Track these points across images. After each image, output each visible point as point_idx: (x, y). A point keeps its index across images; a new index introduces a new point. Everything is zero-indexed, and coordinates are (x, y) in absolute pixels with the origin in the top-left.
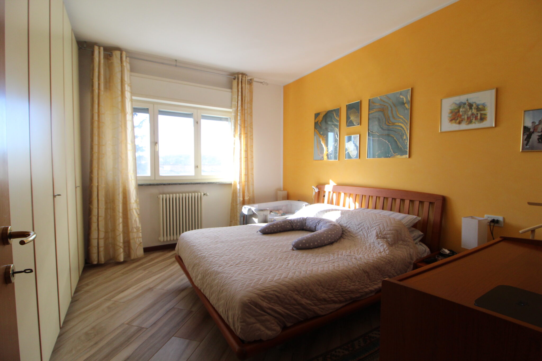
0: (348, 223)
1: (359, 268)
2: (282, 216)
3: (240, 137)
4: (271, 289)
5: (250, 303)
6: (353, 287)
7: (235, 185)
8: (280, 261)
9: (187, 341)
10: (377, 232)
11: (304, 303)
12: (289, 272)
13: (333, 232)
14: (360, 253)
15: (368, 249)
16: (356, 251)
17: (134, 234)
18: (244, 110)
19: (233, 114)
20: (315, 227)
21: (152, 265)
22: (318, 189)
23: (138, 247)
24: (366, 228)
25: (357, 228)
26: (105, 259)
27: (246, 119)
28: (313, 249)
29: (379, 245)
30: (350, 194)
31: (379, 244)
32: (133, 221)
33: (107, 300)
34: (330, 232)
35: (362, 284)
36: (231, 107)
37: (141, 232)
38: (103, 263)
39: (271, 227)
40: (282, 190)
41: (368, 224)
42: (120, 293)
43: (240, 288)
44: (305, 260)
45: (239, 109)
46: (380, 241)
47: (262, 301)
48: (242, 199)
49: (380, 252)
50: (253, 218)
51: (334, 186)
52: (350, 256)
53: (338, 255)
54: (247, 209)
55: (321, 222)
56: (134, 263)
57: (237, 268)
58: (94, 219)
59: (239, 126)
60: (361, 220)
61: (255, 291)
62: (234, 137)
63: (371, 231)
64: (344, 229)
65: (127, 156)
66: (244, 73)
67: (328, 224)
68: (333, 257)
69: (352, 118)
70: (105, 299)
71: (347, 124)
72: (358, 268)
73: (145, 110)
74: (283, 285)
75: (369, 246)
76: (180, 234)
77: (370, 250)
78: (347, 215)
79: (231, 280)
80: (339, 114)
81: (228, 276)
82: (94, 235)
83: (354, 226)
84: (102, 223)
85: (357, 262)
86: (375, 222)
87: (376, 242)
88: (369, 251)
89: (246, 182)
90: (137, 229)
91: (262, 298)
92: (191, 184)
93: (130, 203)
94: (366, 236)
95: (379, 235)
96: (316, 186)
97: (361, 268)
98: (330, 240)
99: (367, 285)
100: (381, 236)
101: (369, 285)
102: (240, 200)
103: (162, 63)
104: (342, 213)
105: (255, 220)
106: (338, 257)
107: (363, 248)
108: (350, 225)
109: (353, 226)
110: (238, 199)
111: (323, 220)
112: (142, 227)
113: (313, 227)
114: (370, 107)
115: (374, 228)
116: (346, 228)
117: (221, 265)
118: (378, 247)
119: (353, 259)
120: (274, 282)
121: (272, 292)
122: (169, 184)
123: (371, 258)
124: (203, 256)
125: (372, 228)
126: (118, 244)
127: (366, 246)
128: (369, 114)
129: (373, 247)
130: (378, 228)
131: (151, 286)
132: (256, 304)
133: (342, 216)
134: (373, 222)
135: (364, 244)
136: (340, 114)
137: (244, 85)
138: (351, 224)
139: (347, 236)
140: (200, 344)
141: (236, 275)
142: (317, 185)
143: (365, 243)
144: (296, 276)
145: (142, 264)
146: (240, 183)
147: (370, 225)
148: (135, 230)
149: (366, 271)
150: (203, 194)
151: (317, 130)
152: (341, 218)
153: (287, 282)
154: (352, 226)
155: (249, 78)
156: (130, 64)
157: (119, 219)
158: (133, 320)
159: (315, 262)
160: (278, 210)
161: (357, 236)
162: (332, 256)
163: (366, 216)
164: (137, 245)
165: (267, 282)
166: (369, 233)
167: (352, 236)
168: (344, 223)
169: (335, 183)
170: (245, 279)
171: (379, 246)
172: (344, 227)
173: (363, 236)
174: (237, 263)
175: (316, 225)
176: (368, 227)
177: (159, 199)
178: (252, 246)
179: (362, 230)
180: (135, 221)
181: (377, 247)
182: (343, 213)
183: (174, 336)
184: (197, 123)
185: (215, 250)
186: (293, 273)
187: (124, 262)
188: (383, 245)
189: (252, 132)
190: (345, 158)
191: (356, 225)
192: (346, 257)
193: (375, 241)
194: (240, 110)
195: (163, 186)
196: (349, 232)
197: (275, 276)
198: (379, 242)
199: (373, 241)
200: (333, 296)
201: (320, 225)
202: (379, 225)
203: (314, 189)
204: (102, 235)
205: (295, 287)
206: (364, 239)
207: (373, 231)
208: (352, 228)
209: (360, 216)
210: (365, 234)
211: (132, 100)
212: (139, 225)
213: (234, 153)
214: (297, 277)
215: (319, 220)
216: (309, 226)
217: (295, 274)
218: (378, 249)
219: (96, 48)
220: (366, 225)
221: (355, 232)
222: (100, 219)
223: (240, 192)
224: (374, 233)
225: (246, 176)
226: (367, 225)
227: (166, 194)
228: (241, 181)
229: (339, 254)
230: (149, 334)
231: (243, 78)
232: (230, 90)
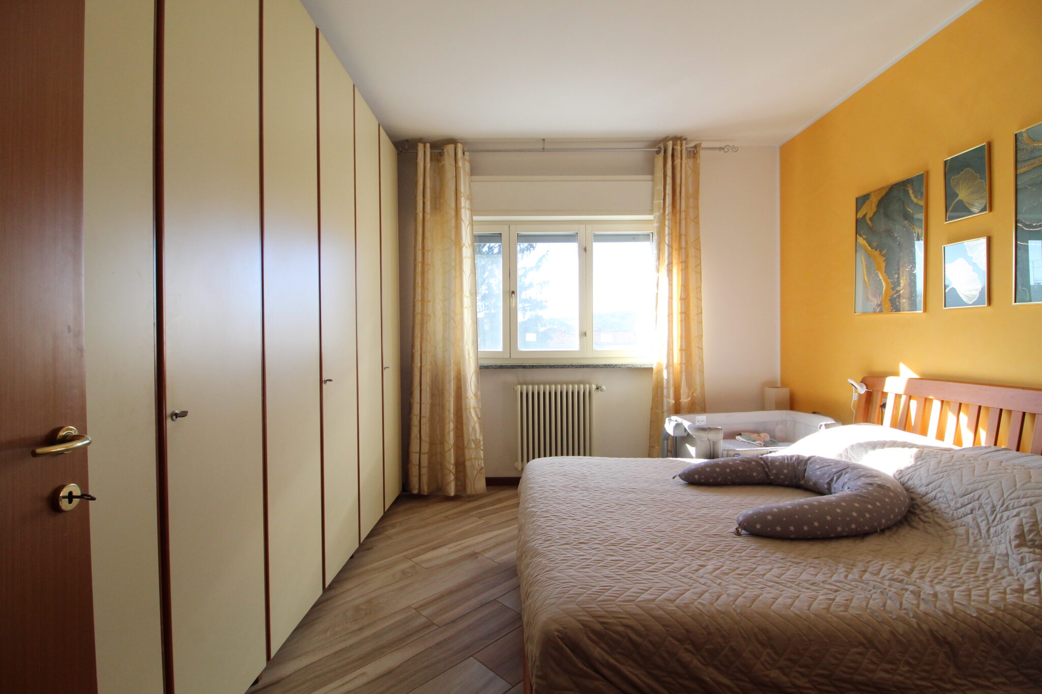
0: (931, 486)
1: (919, 625)
2: (765, 446)
3: (670, 271)
4: (620, 620)
5: (562, 639)
6: (887, 676)
7: (660, 372)
8: (683, 556)
9: (491, 674)
10: (1021, 525)
11: (708, 679)
12: (688, 587)
13: (869, 506)
14: (943, 579)
15: (979, 572)
16: (931, 570)
17: (471, 451)
18: (678, 215)
19: (656, 225)
20: (829, 484)
21: (495, 512)
22: (867, 388)
23: (477, 474)
24: (988, 509)
25: (959, 505)
26: (428, 488)
27: (683, 232)
28: (794, 543)
29: (1023, 567)
30: (960, 404)
31: (1022, 562)
32: (471, 429)
33: (407, 558)
34: (856, 505)
35: (924, 674)
36: (651, 212)
37: (482, 450)
38: (426, 494)
39: (708, 469)
40: (779, 385)
41: (995, 497)
42: (427, 552)
43: (555, 598)
44: (754, 566)
45: (667, 212)
46: (1027, 555)
47: (589, 642)
48: (672, 401)
49: (1021, 591)
50: (688, 446)
51: (911, 381)
52: (901, 581)
53: (865, 571)
54: (673, 424)
55: (845, 474)
56: (469, 501)
57: (577, 551)
58: (415, 421)
59: (666, 247)
60: (973, 483)
61: (580, 615)
62: (658, 271)
63: (1001, 518)
64: (918, 501)
65: (462, 319)
66: (679, 135)
67: (864, 480)
68: (842, 575)
69: (963, 194)
70: (404, 556)
71: (948, 214)
72: (916, 626)
73: (497, 237)
74: (657, 618)
75: (985, 563)
76: (528, 461)
77: (984, 575)
78: (933, 463)
79: (547, 576)
80: (924, 190)
81: (547, 566)
82: (414, 446)
83: (950, 497)
84: (425, 429)
85: (918, 606)
86: (1021, 493)
87: (1015, 556)
88: (982, 578)
89: (684, 366)
90: (477, 442)
91: (591, 635)
92: (572, 366)
93: (466, 398)
94: (984, 532)
95: (1026, 535)
96: (860, 379)
97: (924, 626)
98: (853, 526)
99: (941, 680)
100: (1031, 540)
101: (954, 683)
102: (668, 402)
103: (520, 151)
104: (918, 457)
105: (692, 450)
106: (861, 577)
107: (961, 566)
108: (936, 491)
109: (945, 496)
110: (665, 400)
111: (855, 468)
112: (484, 440)
113: (823, 482)
114: (1019, 155)
115: (1015, 512)
116: (924, 498)
117: (549, 538)
118: (1018, 573)
119: (908, 592)
120: (636, 605)
121: (621, 629)
122: (532, 367)
123: (974, 601)
124: (533, 511)
125: (1007, 509)
126: (447, 465)
127: (978, 563)
128: (1016, 176)
129: (999, 570)
130: (1027, 514)
131: (478, 549)
132: (576, 648)
133: (919, 463)
134: (1011, 494)
135: (972, 555)
136: (927, 186)
137: (678, 161)
138: (939, 489)
139: (924, 522)
140: (510, 689)
141: (563, 566)
142: (864, 376)
143: (978, 552)
144: (700, 603)
145: (480, 507)
146: (668, 367)
147: (1002, 500)
148: (473, 445)
149: (945, 638)
150: (594, 387)
151: (864, 239)
152: (914, 468)
153: (668, 613)
154: (943, 494)
155: (692, 144)
156: (471, 162)
157: (449, 423)
158: (424, 606)
159: (779, 578)
160: (757, 432)
161: (956, 526)
162: (843, 570)
163: (993, 472)
164: (476, 472)
165: (619, 599)
166: (995, 523)
167: (939, 525)
168: (919, 483)
169: (916, 372)
170: (576, 580)
171: (1021, 569)
172: (919, 494)
173: (973, 531)
174: (582, 541)
175: (832, 480)
176: (994, 506)
177: (516, 392)
178: (642, 508)
179: (972, 513)
180: (474, 428)
181: (1014, 571)
182: (923, 455)
183: (474, 656)
184: (585, 249)
185: (559, 504)
186: (696, 594)
187: (456, 498)
188: (1036, 571)
189: (698, 258)
190: (945, 307)
191: (954, 494)
192: (887, 583)
193: (1010, 553)
194: (668, 214)
195: (521, 370)
196: (933, 511)
197: (647, 590)
198: (1023, 558)
199: (1005, 552)
200: (808, 685)
201: (840, 482)
202: (1031, 504)
203: (854, 387)
204: (425, 448)
205: (687, 631)
206: (976, 541)
207: (1008, 519)
208: (942, 502)
209: (974, 470)
210: (983, 526)
211: (472, 223)
212: (479, 436)
213: (657, 304)
214: (700, 606)
215: (841, 468)
216: (814, 479)
217: (699, 597)
218: (1016, 578)
219: (421, 146)
220: (987, 499)
221: (950, 515)
222: (423, 421)
223: (668, 387)
224: (1012, 525)
225: (683, 352)
226: (989, 500)
227: (527, 384)
228: (671, 363)
229: (870, 569)
230: (440, 638)
231: (675, 147)
232: (649, 177)
